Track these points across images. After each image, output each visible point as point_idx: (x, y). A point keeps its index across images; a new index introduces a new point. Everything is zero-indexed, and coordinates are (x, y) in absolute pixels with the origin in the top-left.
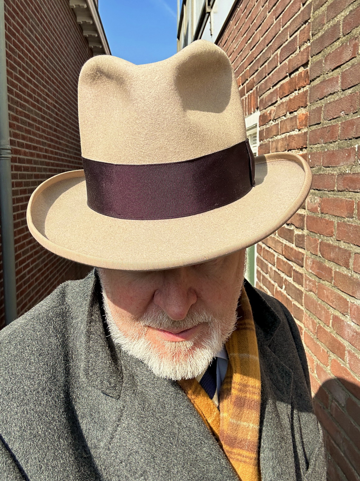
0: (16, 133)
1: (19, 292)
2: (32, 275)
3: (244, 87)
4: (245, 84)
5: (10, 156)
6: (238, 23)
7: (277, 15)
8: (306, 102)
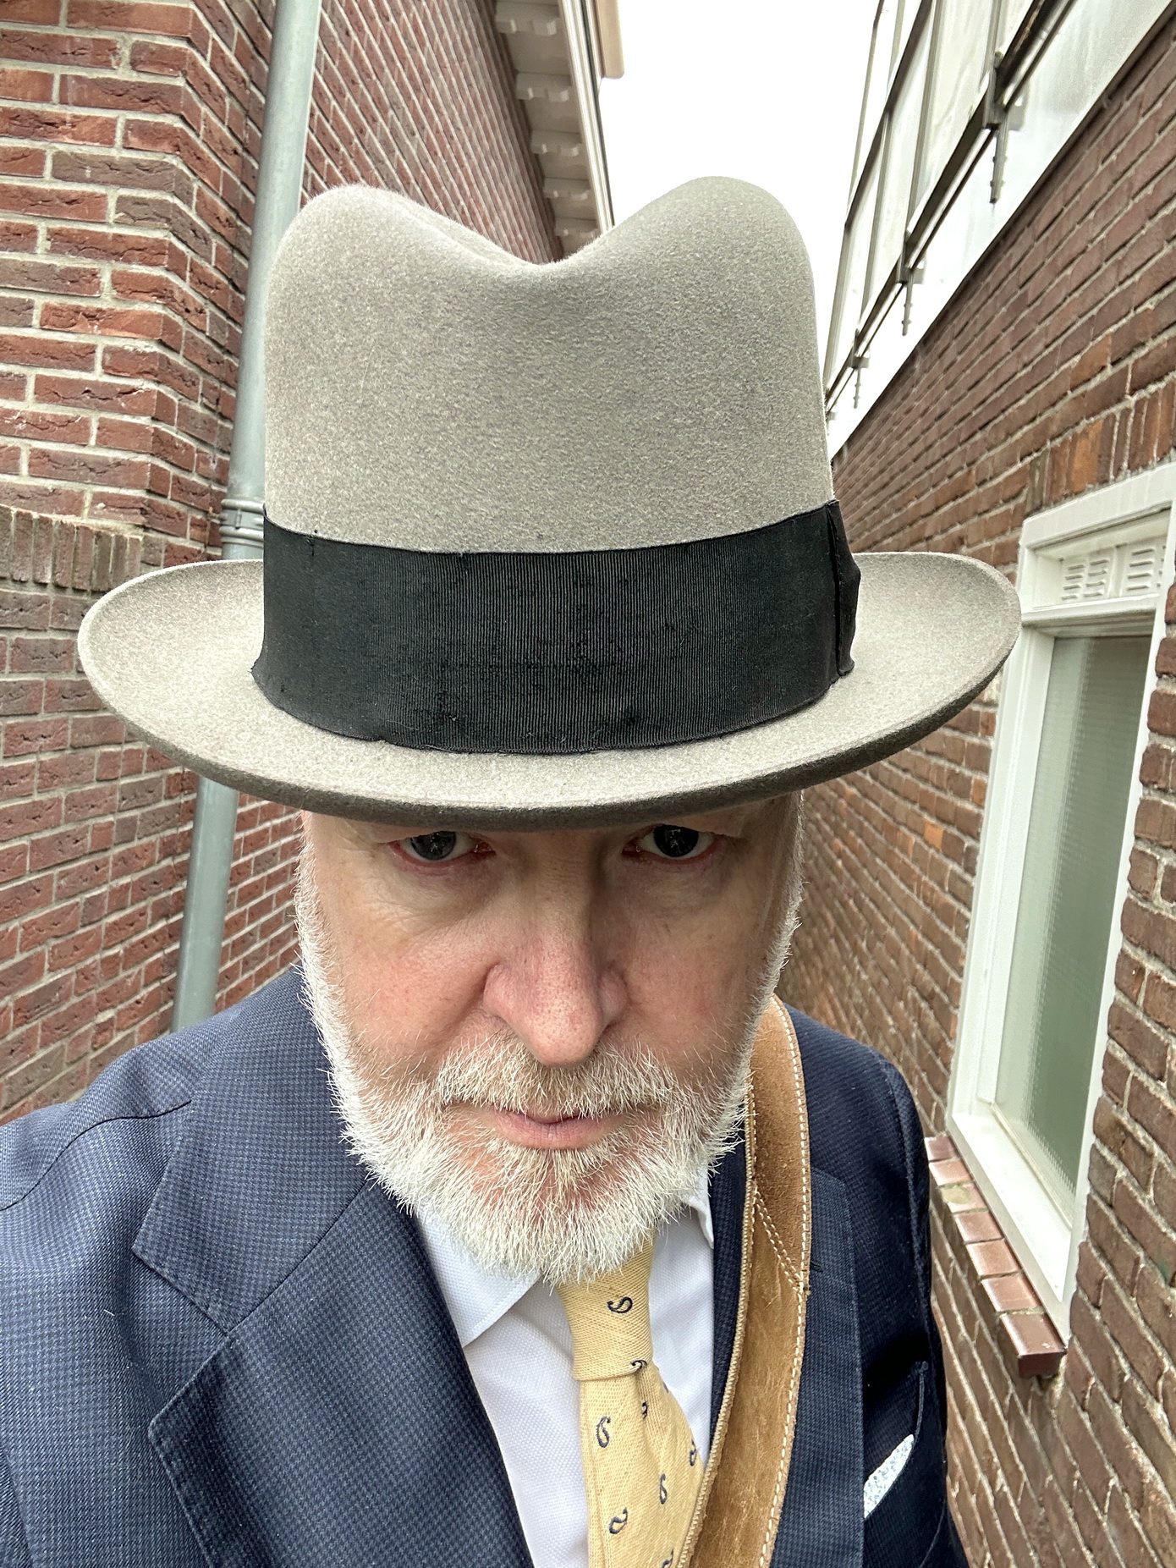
1: (225, 991)
2: (272, 943)
3: (1124, 371)
4: (1129, 362)
6: (1118, 150)
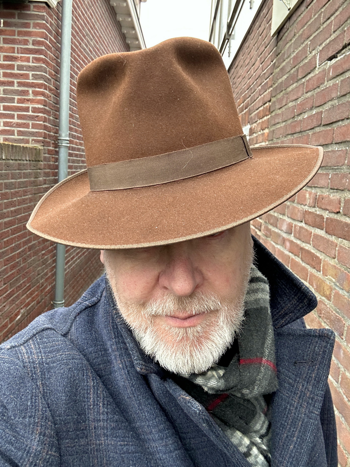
0: (71, 127)
3: (243, 105)
4: (244, 103)
5: (68, 145)
6: (244, 55)
7: (261, 62)
8: (268, 125)
